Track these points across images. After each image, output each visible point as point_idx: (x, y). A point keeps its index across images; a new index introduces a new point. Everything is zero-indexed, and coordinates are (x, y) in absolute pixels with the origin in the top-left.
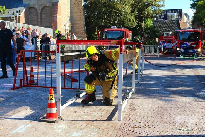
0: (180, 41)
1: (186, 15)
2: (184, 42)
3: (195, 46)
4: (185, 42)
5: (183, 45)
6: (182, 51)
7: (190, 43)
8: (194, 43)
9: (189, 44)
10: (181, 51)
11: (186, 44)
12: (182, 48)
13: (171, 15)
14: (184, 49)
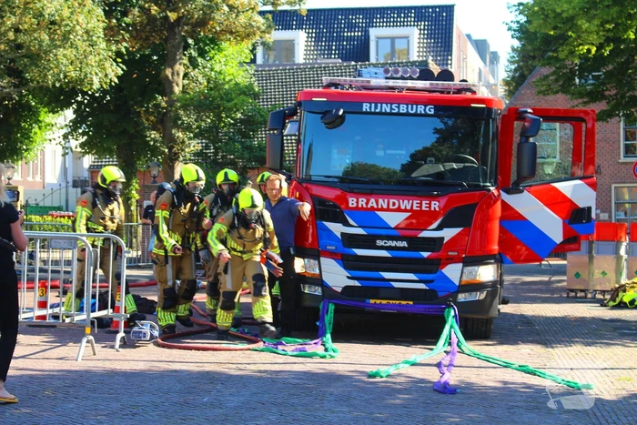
0: (317, 191)
1: (481, 47)
2: (352, 202)
3: (448, 234)
4: (358, 194)
5: (337, 228)
6: (326, 278)
7: (406, 204)
8: (435, 205)
9: (394, 219)
10: (318, 281)
11: (367, 216)
12: (331, 255)
13: (393, 39)
14: (349, 263)
